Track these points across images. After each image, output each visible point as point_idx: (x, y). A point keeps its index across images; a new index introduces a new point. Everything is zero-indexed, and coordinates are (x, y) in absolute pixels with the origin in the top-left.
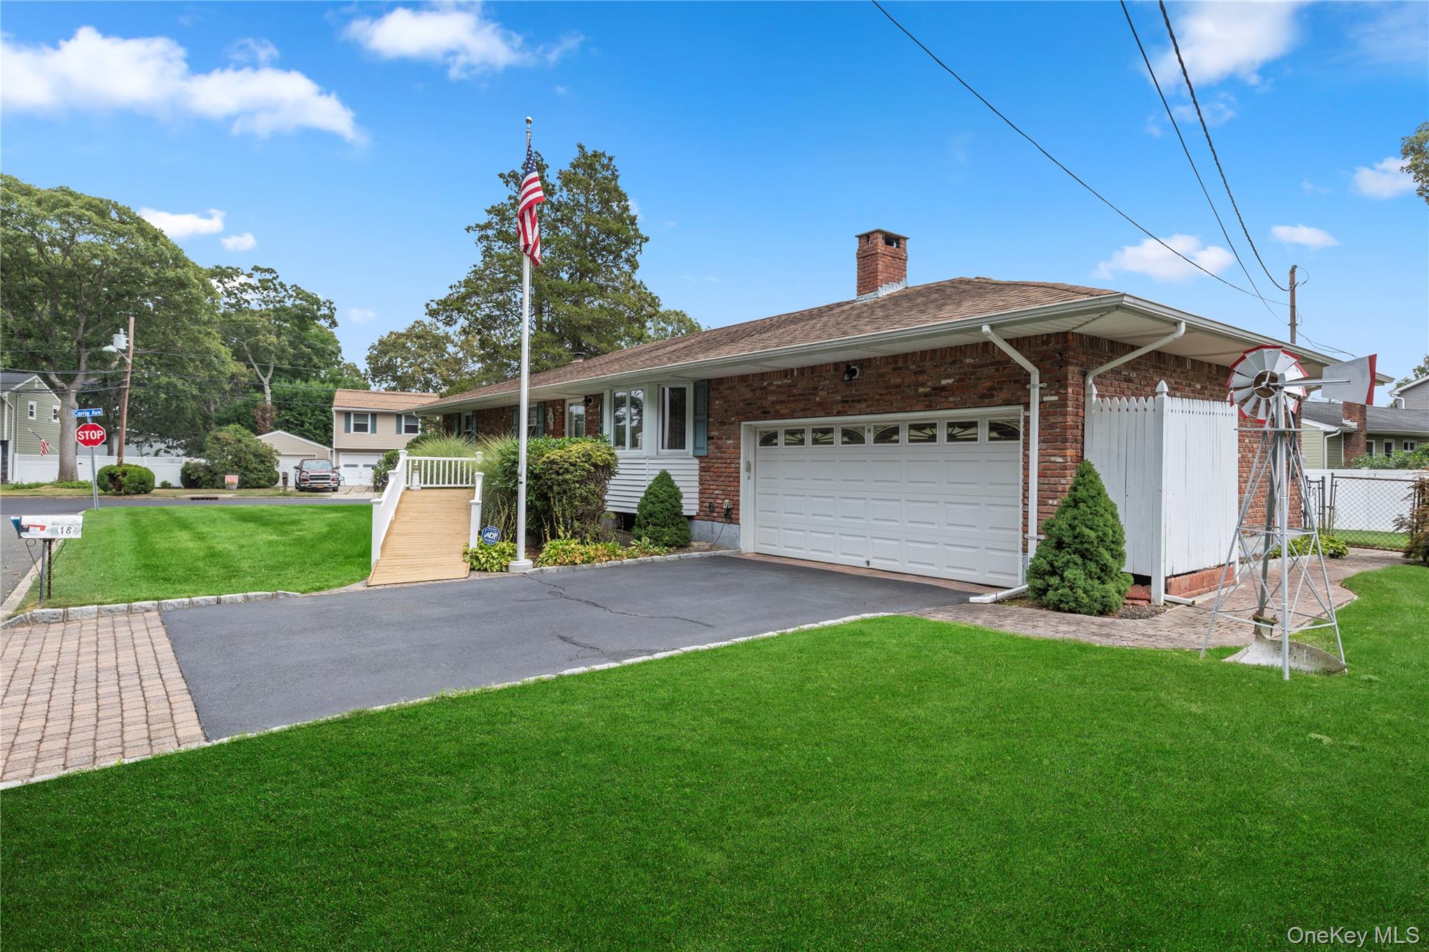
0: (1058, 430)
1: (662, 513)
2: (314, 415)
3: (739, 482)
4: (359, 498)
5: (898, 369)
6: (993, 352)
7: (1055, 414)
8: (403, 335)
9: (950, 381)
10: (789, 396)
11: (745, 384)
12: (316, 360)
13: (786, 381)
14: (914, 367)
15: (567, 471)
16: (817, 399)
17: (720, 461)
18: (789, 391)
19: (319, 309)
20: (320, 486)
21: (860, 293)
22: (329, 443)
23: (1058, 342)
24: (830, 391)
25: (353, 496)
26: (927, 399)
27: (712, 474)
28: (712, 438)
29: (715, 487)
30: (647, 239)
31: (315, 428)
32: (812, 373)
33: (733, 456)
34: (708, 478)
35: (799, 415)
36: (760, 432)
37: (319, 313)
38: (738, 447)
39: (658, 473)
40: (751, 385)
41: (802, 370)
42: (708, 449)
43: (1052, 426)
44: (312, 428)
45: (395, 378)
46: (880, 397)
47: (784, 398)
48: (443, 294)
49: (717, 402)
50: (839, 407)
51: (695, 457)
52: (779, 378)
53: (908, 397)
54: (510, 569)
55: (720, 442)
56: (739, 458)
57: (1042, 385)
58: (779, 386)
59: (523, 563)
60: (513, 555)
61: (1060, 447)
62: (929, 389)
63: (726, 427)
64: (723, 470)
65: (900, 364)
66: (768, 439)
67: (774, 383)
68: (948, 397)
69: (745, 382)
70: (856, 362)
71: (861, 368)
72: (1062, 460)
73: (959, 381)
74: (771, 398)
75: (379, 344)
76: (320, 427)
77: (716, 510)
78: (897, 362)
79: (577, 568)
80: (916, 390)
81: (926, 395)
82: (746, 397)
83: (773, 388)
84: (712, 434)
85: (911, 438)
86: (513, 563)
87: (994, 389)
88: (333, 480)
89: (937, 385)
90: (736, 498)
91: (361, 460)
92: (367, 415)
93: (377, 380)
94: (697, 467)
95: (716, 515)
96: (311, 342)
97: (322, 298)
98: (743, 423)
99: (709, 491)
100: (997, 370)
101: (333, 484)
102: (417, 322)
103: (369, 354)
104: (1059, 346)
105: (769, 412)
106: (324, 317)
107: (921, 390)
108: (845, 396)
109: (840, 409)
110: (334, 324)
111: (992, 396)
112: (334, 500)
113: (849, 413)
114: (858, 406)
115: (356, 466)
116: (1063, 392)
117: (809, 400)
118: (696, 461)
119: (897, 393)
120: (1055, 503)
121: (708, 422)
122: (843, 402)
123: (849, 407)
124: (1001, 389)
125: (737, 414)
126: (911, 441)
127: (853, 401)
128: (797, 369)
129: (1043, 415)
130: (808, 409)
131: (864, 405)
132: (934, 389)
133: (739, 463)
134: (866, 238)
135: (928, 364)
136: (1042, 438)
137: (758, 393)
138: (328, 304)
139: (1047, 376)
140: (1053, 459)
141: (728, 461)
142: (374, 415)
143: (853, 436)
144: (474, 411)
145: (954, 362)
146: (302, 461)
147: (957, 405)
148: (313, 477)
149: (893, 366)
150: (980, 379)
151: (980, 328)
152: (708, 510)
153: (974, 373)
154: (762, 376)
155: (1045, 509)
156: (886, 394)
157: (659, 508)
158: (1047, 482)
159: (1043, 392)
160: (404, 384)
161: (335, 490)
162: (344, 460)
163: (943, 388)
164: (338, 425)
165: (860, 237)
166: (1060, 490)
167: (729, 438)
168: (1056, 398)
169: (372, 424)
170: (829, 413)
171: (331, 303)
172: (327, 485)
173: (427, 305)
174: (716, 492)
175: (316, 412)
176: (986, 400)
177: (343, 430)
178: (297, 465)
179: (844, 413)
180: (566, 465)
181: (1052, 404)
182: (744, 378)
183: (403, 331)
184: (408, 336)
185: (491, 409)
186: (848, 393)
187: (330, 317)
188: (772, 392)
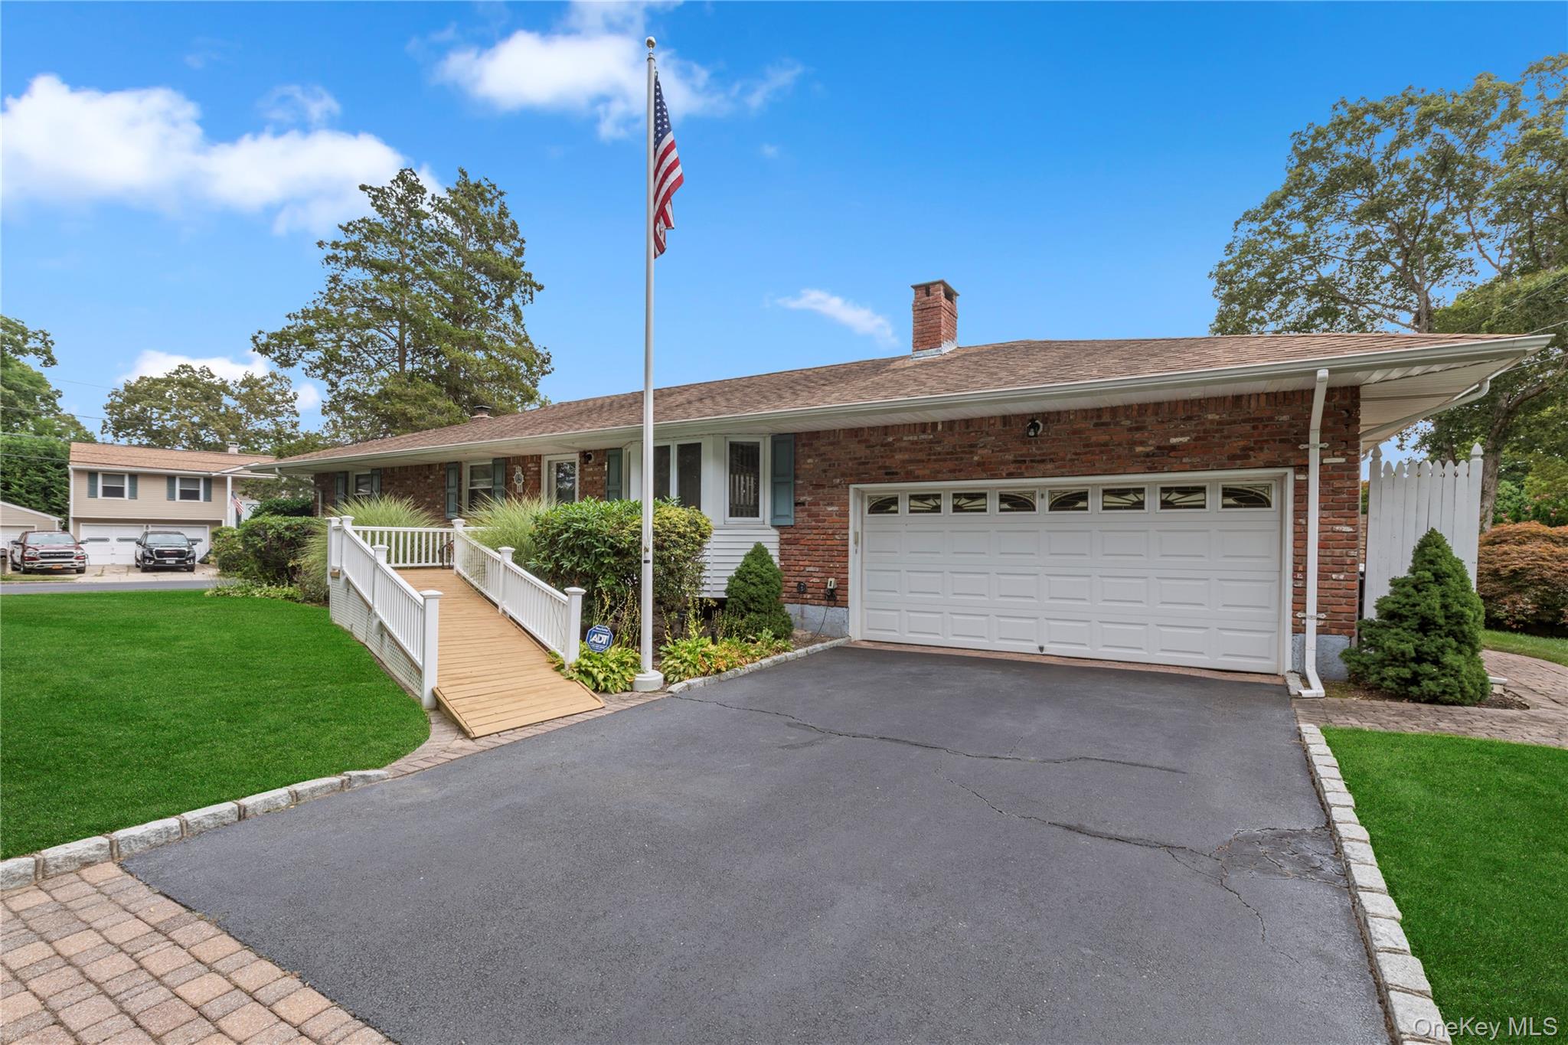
0: (1345, 496)
1: (767, 596)
2: (25, 475)
3: (847, 556)
4: (122, 581)
5: (1103, 424)
6: (1249, 407)
7: (1341, 477)
8: (160, 381)
9: (1185, 439)
10: (929, 455)
11: (857, 439)
12: (22, 405)
13: (923, 437)
14: (1128, 422)
15: (676, 544)
16: (976, 458)
17: (815, 531)
18: (930, 449)
19: (25, 341)
20: (56, 567)
21: (916, 348)
22: (61, 511)
23: (1344, 398)
24: (995, 449)
25: (109, 578)
26: (1148, 460)
27: (801, 548)
28: (803, 504)
29: (807, 563)
30: (540, 288)
31: (28, 492)
32: (968, 428)
33: (837, 525)
34: (797, 552)
35: (945, 476)
36: (870, 498)
37: (26, 347)
38: (846, 515)
39: (752, 546)
40: (866, 441)
41: (950, 424)
42: (795, 517)
43: (1336, 491)
44: (24, 491)
45: (149, 433)
46: (1074, 457)
47: (922, 456)
48: (279, 325)
49: (810, 461)
50: (1012, 468)
51: (773, 526)
52: (910, 433)
53: (1119, 457)
54: (637, 687)
55: (814, 509)
56: (848, 528)
57: (1323, 445)
58: (913, 443)
59: (650, 676)
60: (637, 665)
61: (1348, 515)
62: (1152, 448)
63: (826, 491)
64: (822, 543)
65: (1106, 418)
66: (883, 506)
67: (905, 438)
68: (1181, 458)
69: (856, 436)
70: (1038, 415)
71: (1045, 422)
72: (1351, 530)
73: (1196, 439)
74: (899, 457)
75: (126, 390)
76: (35, 491)
77: (809, 590)
78: (1102, 417)
79: (723, 677)
80: (1131, 449)
81: (1147, 455)
82: (858, 455)
83: (904, 444)
84: (802, 499)
85: (1105, 504)
86: (639, 678)
87: (1252, 449)
88: (77, 558)
89: (1163, 444)
90: (842, 576)
91: (113, 533)
92: (123, 476)
93: (120, 434)
94: (777, 539)
95: (809, 596)
96: (14, 381)
97: (31, 328)
98: (852, 487)
99: (797, 568)
100: (1254, 428)
101: (77, 563)
102: (183, 367)
103: (109, 402)
104: (1347, 402)
105: (897, 473)
106: (36, 351)
107: (1139, 449)
108: (1021, 456)
109: (1012, 470)
110: (51, 361)
111: (1248, 457)
112: (81, 585)
113: (1026, 475)
114: (1042, 466)
115: (106, 540)
116: (1353, 453)
117: (962, 459)
118: (775, 532)
119: (1102, 452)
120: (1342, 577)
121: (795, 485)
122: (1015, 462)
123: (1027, 468)
124: (1261, 449)
125: (843, 475)
126: (1105, 508)
127: (1032, 461)
128: (943, 422)
129: (1324, 479)
130: (960, 471)
131: (1050, 466)
132: (1159, 448)
133: (847, 534)
134: (925, 289)
135: (1150, 420)
136: (1323, 505)
137: (878, 450)
138: (41, 336)
139: (1329, 435)
140: (1337, 528)
141: (830, 531)
142: (134, 477)
143: (1017, 503)
144: (373, 470)
145: (1189, 418)
146: (23, 534)
147: (1195, 467)
148: (44, 556)
149: (1095, 421)
150: (1229, 437)
151: (1315, 373)
152: (795, 590)
153: (1222, 431)
154: (886, 429)
155: (1327, 584)
156: (1086, 453)
157: (765, 591)
158: (1328, 554)
159: (1324, 452)
160: (161, 439)
161: (81, 571)
162: (85, 532)
163: (1173, 448)
164: (77, 488)
165: (916, 287)
166: (1348, 563)
167: (832, 504)
168: (1342, 460)
169: (130, 488)
170: (996, 475)
171: (45, 335)
172: (68, 565)
173: (254, 339)
174: (811, 569)
175: (30, 472)
176: (1238, 462)
177: (86, 495)
178: (17, 538)
179: (1021, 476)
180: (674, 537)
181: (1335, 466)
182: (855, 433)
183: (162, 376)
184: (168, 381)
185: (406, 468)
186: (1024, 451)
187: (44, 352)
188: (901, 450)
